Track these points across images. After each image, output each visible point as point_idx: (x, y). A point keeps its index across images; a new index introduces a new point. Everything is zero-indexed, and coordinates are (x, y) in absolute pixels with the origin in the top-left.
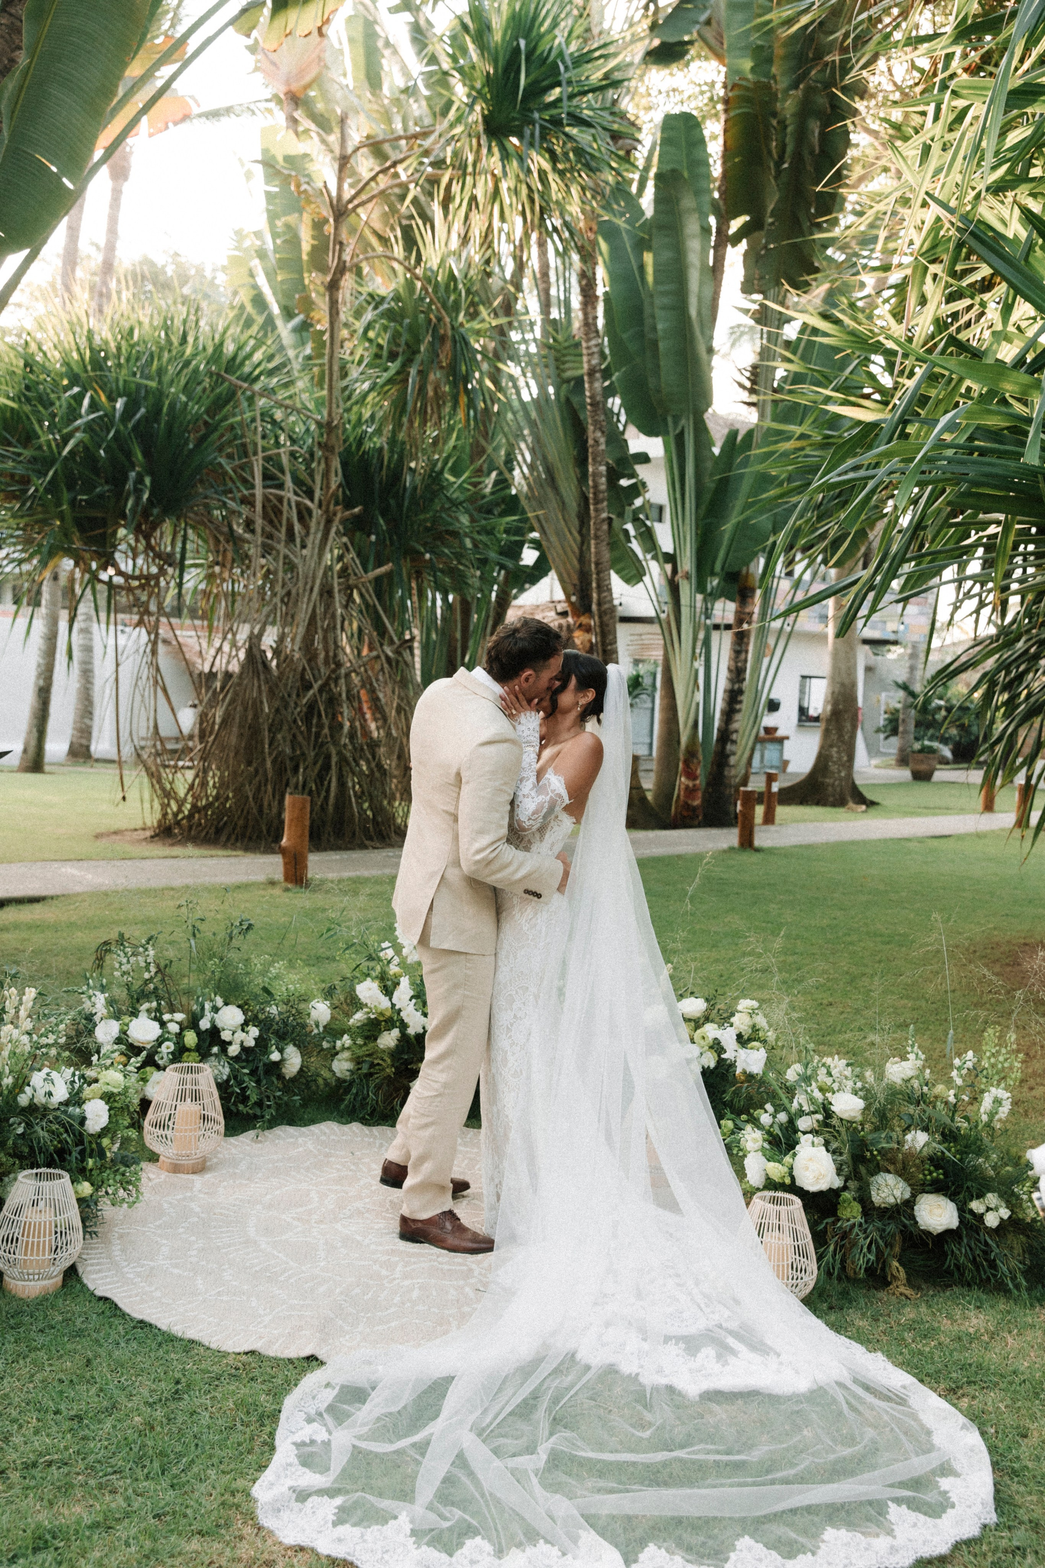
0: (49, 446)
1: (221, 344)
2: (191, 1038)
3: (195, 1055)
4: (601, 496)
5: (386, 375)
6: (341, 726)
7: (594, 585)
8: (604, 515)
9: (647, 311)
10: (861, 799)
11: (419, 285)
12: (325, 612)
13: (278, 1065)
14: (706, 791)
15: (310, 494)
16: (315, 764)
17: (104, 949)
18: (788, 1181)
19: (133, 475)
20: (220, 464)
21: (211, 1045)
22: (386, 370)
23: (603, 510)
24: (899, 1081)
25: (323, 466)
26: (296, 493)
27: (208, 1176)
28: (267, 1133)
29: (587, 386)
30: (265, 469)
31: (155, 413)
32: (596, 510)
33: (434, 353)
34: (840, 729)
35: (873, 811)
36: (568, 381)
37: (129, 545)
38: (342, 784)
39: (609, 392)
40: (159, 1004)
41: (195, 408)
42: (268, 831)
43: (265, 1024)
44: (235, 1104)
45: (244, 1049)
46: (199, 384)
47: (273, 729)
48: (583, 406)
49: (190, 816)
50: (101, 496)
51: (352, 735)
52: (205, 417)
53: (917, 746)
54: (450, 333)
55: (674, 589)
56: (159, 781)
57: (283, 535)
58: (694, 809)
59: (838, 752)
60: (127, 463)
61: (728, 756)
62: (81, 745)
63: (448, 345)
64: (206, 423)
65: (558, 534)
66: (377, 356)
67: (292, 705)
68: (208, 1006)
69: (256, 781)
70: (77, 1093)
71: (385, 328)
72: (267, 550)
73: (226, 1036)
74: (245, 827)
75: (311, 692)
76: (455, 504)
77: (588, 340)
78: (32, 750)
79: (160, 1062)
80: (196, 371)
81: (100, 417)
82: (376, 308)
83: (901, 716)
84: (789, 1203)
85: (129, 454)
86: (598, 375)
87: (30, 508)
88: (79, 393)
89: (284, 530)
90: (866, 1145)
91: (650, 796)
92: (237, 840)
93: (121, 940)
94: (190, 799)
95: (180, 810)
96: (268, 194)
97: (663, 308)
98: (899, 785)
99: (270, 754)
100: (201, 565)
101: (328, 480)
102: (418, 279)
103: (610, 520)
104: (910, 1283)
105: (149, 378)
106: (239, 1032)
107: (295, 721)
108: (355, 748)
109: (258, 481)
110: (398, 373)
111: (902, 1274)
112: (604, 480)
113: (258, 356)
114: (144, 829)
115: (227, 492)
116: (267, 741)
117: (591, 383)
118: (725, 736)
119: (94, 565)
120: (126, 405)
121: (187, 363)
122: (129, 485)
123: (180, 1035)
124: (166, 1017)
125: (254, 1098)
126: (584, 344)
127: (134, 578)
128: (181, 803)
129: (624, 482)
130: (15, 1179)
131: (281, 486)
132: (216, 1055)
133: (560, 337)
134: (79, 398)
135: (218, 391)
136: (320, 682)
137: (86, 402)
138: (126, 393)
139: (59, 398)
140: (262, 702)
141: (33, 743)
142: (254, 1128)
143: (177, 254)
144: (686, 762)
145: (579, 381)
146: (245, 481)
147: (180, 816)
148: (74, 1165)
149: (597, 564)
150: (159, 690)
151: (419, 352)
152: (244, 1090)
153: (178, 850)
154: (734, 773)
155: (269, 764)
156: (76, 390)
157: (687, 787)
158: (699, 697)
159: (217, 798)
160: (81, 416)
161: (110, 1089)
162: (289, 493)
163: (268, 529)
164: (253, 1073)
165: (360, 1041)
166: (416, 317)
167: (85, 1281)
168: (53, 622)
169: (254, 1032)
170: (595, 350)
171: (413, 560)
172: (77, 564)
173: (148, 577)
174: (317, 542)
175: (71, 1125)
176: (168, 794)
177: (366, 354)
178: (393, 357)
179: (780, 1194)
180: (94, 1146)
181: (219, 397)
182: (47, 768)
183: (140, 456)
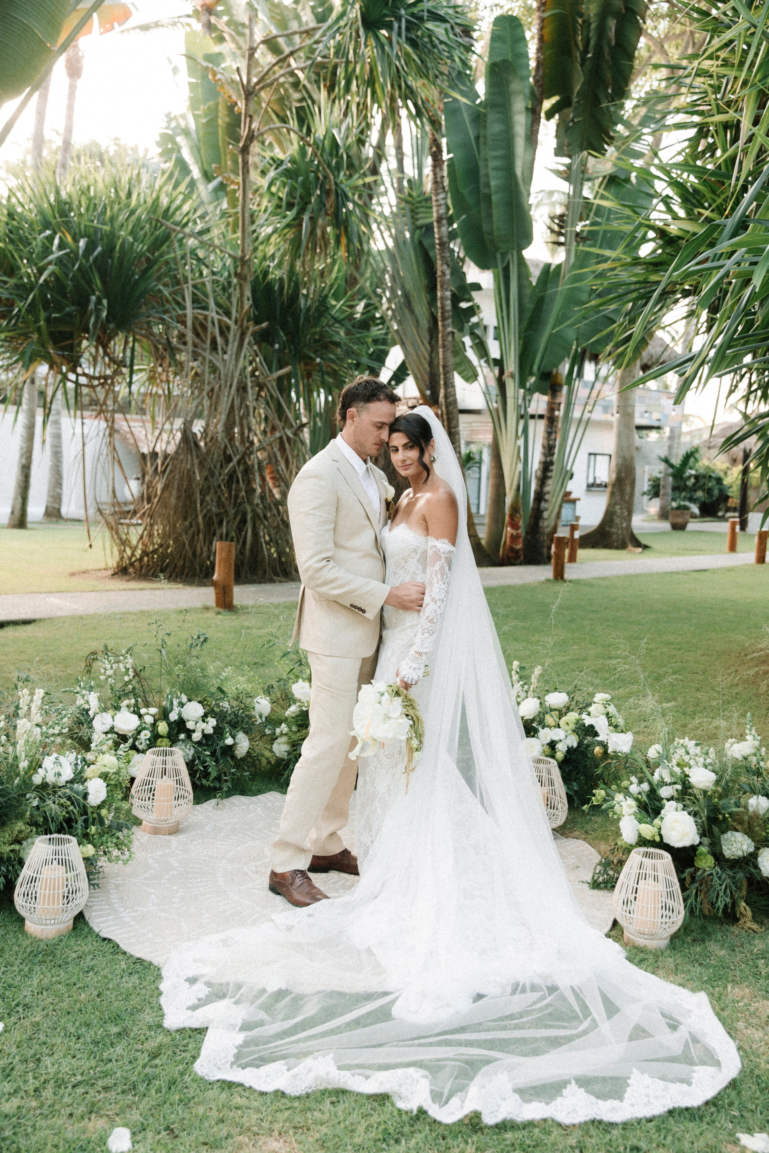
0: (29, 277)
1: (158, 198)
2: (163, 728)
3: (166, 740)
4: (447, 314)
5: (285, 221)
6: (254, 491)
7: (442, 382)
8: (450, 329)
9: (482, 172)
10: (637, 544)
11: (310, 150)
12: (241, 404)
13: (230, 749)
14: (525, 539)
15: (228, 314)
16: (235, 519)
17: (92, 658)
18: (657, 839)
19: (93, 298)
20: (160, 291)
21: (179, 733)
22: (285, 217)
23: (448, 326)
24: (740, 758)
25: (238, 291)
26: (218, 313)
27: (181, 837)
28: (225, 801)
29: (436, 230)
30: (194, 294)
31: (110, 250)
32: (444, 326)
33: (321, 203)
34: (622, 492)
35: (646, 552)
36: (421, 227)
37: (91, 354)
38: (255, 534)
39: (452, 236)
40: (137, 701)
41: (139, 247)
42: (201, 570)
43: (220, 716)
44: (199, 778)
45: (205, 736)
46: (142, 229)
47: (204, 492)
48: (433, 246)
49: (141, 559)
50: (69, 315)
51: (262, 498)
52: (148, 254)
53: (674, 504)
54: (333, 187)
55: (502, 385)
56: (117, 533)
57: (208, 345)
58: (517, 552)
59: (621, 509)
60: (89, 290)
61: (542, 512)
62: (54, 508)
63: (333, 197)
64: (148, 259)
65: (413, 344)
66: (279, 206)
67: (217, 473)
68: (175, 702)
69: (190, 532)
70: (80, 773)
71: (284, 185)
72: (195, 356)
73: (190, 725)
74: (184, 566)
75: (231, 464)
76: (337, 321)
77: (437, 194)
78: (17, 513)
79: (140, 747)
80: (139, 219)
81: (66, 254)
82: (276, 169)
83: (662, 483)
84: (661, 857)
85: (89, 282)
86: (444, 222)
87: (15, 324)
88: (50, 235)
89: (209, 342)
90: (718, 810)
91: (483, 542)
92: (177, 577)
93: (106, 651)
94: (140, 546)
95: (133, 555)
96: (190, 84)
97: (496, 169)
98: (663, 533)
99: (201, 511)
100: (145, 370)
101: (242, 302)
102: (309, 145)
103: (453, 333)
104: (754, 919)
105: (104, 224)
106: (201, 722)
107: (219, 486)
108: (265, 507)
109: (188, 304)
110: (294, 219)
111: (749, 913)
112: (449, 302)
113: (186, 208)
114: (105, 569)
115: (166, 312)
116: (199, 501)
117: (439, 228)
118: (540, 497)
119: (64, 369)
120: (87, 245)
121: (132, 212)
122: (92, 306)
123: (154, 725)
124: (143, 711)
125: (214, 774)
126: (434, 198)
127: (94, 378)
128: (134, 549)
129: (464, 305)
130: (33, 843)
131: (206, 308)
132: (183, 741)
133: (414, 194)
134: (50, 239)
135: (157, 233)
136: (238, 457)
137: (56, 241)
138: (86, 235)
139: (35, 239)
140: (194, 473)
141: (18, 507)
142: (215, 797)
143: (117, 139)
144: (512, 516)
145: (429, 228)
146: (178, 303)
147: (133, 559)
148: (79, 831)
149: (444, 367)
150: (116, 464)
151: (310, 202)
152: (206, 768)
153: (133, 585)
154: (546, 524)
155: (200, 519)
156: (48, 232)
157: (512, 535)
158: (520, 467)
159: (161, 546)
160: (52, 253)
161: (106, 770)
162: (213, 313)
163: (197, 340)
164: (213, 754)
165: (294, 728)
166: (307, 176)
167: (91, 925)
168: (32, 416)
169: (212, 722)
170: (442, 202)
171: (306, 364)
172: (51, 368)
173: (106, 378)
174: (235, 349)
175: (76, 800)
176: (124, 543)
177: (270, 205)
178: (290, 206)
179: (651, 850)
180: (95, 815)
181: (157, 239)
182: (29, 525)
183: (98, 282)
